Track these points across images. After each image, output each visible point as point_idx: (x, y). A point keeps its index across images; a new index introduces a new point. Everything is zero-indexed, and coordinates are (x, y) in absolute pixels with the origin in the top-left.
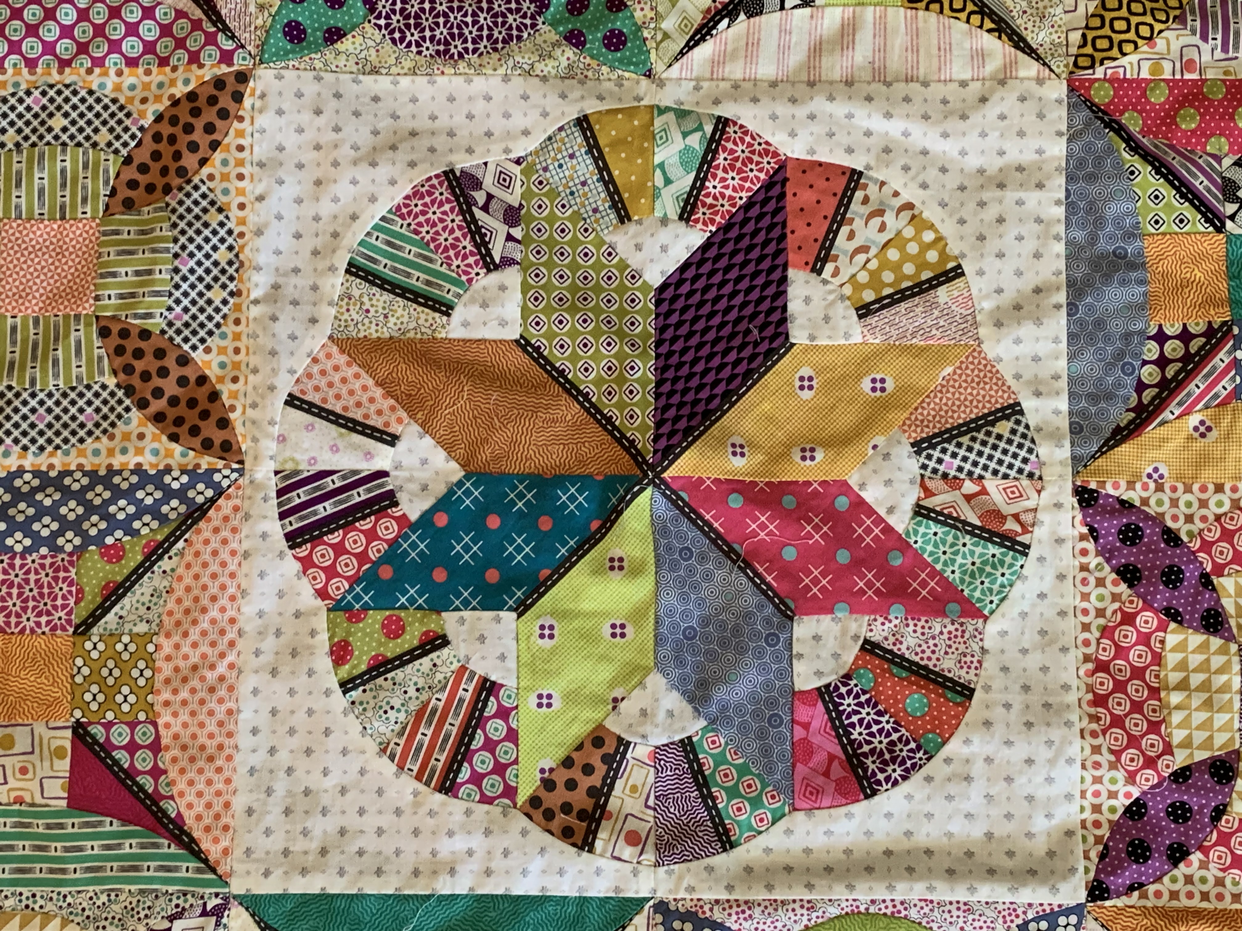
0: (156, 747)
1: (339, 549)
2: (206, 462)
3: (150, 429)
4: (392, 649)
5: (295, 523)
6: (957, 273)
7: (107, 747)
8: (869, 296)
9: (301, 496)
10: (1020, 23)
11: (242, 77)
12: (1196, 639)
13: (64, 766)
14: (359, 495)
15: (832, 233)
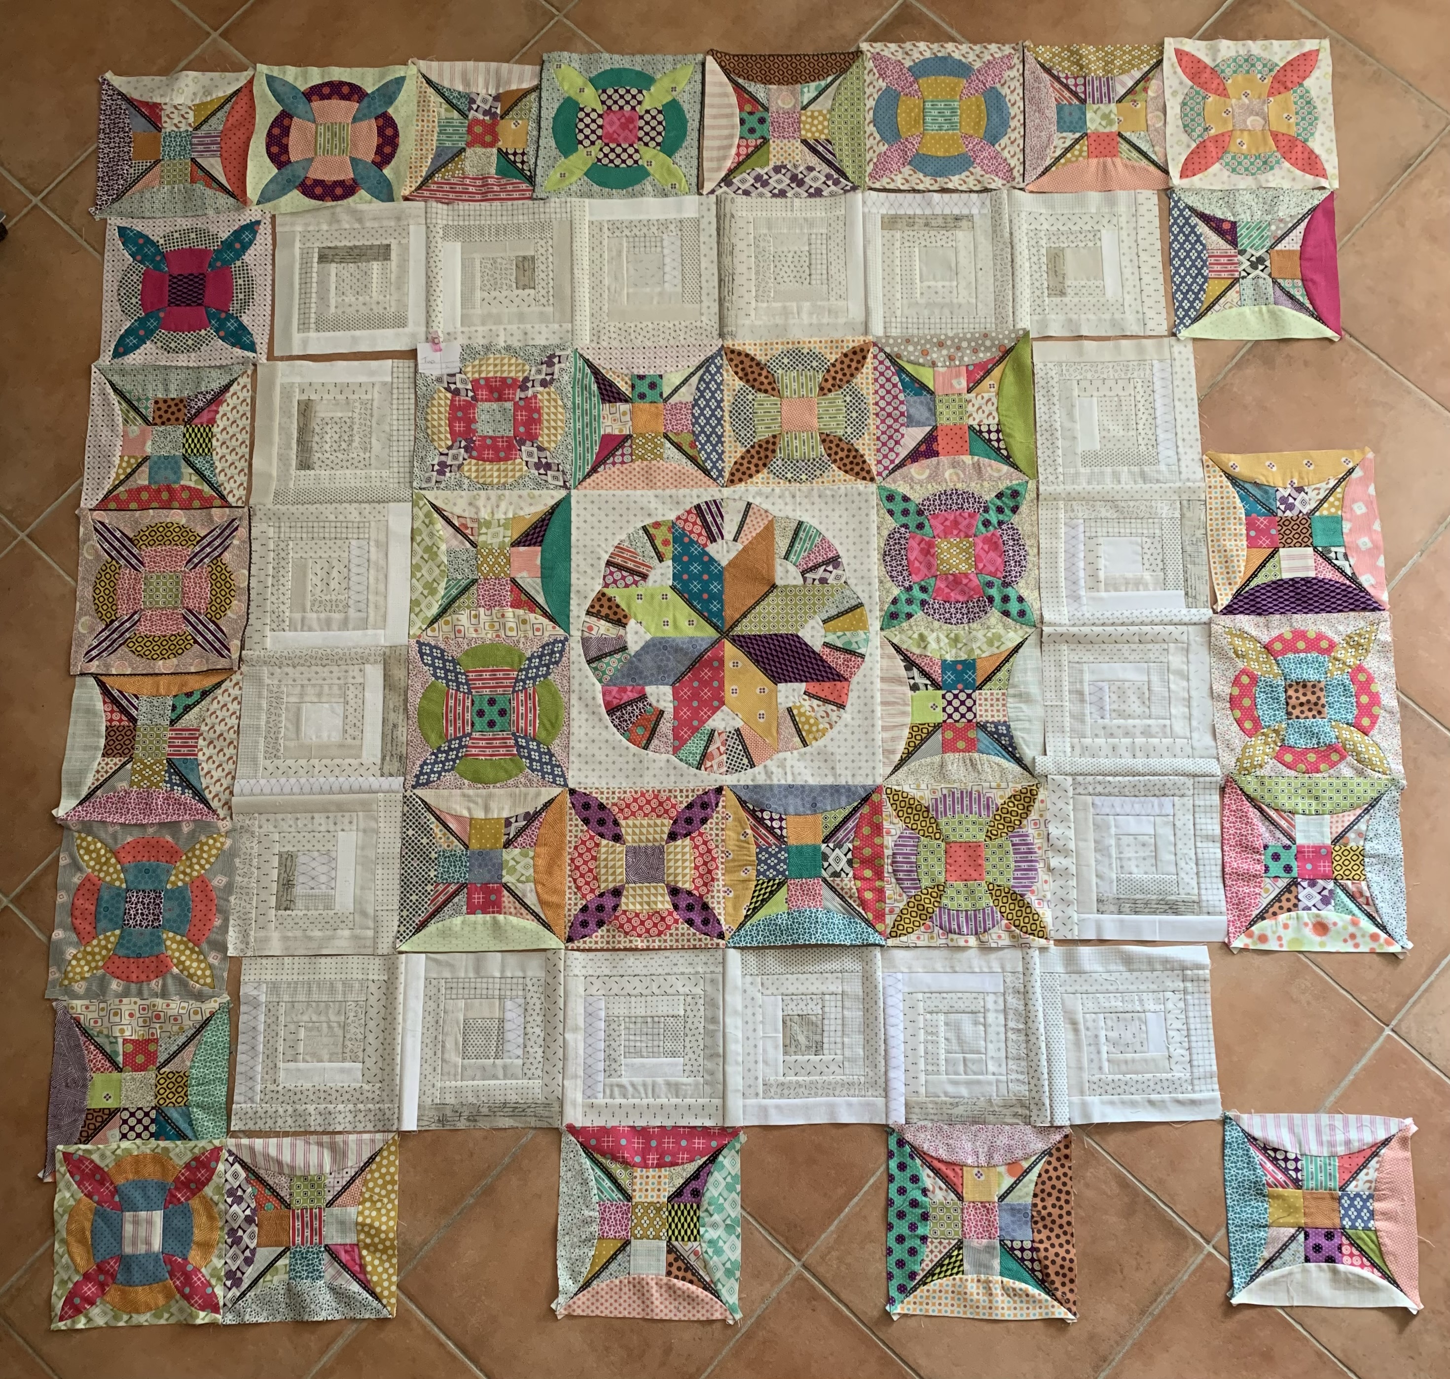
0: (623, 463)
1: (694, 524)
2: (727, 475)
3: (739, 455)
4: (658, 542)
5: (704, 507)
6: (805, 744)
7: (622, 447)
8: (795, 712)
9: (714, 509)
10: (905, 769)
11: (872, 480)
12: (666, 830)
13: (617, 432)
14: (714, 529)
15: (818, 698)
